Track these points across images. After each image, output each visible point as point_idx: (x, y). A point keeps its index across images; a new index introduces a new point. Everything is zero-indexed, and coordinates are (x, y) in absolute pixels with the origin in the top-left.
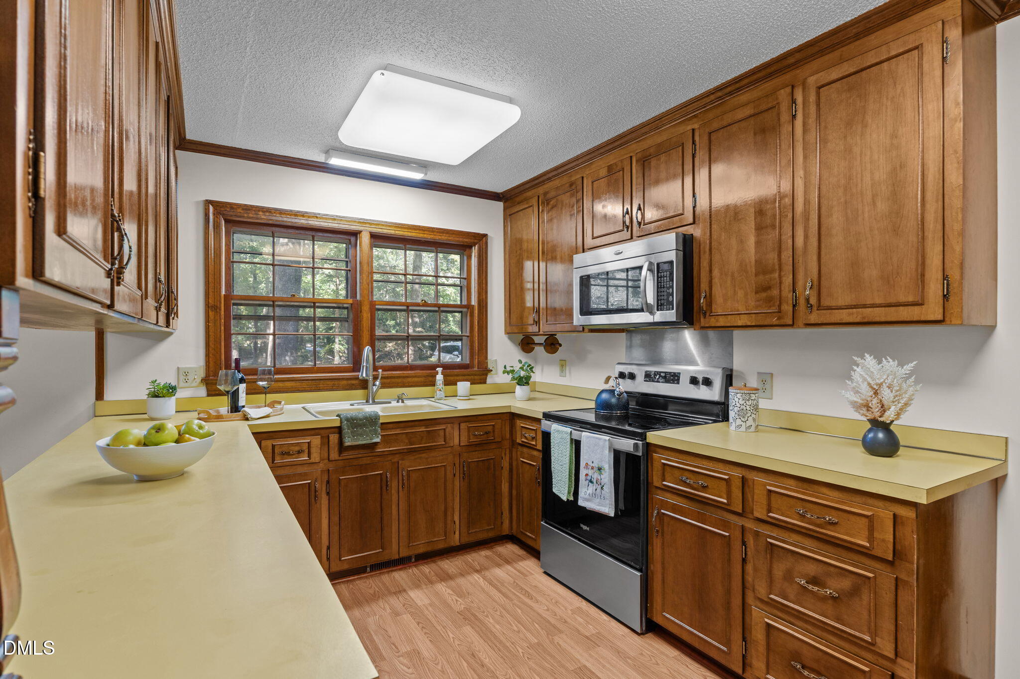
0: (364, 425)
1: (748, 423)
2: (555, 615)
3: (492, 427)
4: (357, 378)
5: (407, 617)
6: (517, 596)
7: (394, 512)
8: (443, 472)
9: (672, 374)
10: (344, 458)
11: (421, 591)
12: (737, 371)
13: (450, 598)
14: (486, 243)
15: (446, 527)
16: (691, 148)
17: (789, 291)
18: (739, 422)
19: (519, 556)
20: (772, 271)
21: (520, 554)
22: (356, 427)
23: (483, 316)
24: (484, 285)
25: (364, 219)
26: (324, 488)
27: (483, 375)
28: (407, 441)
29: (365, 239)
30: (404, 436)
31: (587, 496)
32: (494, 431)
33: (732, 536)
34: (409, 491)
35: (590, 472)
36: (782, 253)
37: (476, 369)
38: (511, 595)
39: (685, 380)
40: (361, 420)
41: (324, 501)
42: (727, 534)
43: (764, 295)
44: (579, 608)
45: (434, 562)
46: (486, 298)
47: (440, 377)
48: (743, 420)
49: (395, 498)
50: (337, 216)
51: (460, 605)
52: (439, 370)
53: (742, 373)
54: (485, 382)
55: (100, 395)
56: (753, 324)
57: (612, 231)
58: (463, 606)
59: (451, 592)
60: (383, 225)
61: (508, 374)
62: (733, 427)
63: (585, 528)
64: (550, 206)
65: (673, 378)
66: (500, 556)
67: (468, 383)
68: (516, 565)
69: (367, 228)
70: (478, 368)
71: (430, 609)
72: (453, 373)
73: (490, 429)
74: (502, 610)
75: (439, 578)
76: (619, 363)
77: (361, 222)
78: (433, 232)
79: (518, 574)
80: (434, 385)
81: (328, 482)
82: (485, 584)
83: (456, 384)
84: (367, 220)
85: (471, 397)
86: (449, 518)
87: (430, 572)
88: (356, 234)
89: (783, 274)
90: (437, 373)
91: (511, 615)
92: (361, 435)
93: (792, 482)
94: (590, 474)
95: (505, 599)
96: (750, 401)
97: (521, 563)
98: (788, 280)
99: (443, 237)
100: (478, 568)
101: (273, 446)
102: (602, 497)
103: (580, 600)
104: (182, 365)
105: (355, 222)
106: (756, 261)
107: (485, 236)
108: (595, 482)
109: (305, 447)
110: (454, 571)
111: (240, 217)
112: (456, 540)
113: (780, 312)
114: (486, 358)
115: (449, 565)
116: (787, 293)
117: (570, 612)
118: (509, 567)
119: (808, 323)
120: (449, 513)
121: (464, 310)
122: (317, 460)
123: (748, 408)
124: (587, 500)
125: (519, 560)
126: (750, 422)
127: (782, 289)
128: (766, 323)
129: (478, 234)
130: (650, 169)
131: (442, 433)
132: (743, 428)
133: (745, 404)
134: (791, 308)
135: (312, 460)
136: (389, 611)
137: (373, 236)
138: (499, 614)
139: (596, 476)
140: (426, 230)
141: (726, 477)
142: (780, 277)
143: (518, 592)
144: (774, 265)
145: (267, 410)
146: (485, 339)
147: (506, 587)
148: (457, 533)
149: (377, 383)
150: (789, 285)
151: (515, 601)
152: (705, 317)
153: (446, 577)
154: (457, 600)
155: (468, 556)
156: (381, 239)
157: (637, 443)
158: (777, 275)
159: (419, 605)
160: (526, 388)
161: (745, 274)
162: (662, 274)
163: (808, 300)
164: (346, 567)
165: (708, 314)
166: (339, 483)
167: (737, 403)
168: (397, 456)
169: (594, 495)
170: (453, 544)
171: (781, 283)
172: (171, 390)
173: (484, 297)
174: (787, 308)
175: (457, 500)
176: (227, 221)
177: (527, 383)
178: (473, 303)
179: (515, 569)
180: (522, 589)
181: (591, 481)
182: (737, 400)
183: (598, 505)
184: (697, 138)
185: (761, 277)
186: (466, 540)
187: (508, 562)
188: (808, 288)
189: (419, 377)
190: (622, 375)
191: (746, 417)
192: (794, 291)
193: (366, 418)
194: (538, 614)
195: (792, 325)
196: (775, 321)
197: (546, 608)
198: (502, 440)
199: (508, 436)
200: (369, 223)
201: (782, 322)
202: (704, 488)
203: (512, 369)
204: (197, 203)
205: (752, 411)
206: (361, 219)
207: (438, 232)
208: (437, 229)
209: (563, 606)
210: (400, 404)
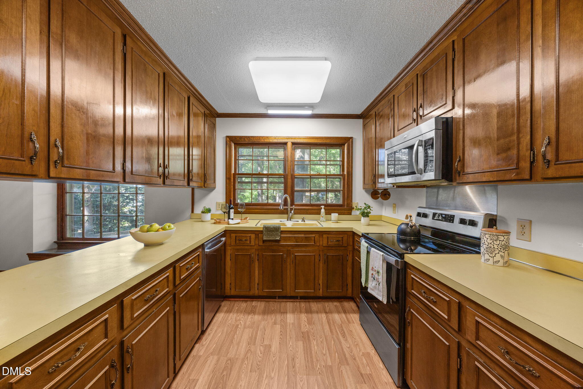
0: (273, 231)
1: (496, 259)
2: (351, 352)
3: (341, 238)
4: (278, 209)
5: (278, 327)
6: (338, 333)
7: (288, 274)
8: (313, 258)
9: (450, 216)
10: (265, 245)
11: (293, 315)
12: (500, 217)
13: (303, 323)
14: (352, 142)
15: (314, 286)
16: (451, 54)
17: (527, 150)
18: (487, 256)
19: (353, 310)
20: (512, 134)
21: (354, 309)
22: (269, 232)
23: (350, 179)
24: (351, 164)
25: (289, 137)
26: (256, 257)
27: (350, 210)
28: (295, 241)
29: (289, 145)
30: (293, 238)
31: (372, 287)
32: (342, 240)
33: (451, 347)
34: (295, 265)
35: (374, 273)
36: (521, 118)
37: (346, 207)
38: (334, 331)
39: (457, 220)
40: (272, 228)
41: (257, 263)
42: (447, 344)
43: (504, 155)
44: (369, 354)
45: (309, 302)
46: (352, 170)
47: (323, 210)
48: (491, 255)
49: (288, 267)
50: (276, 137)
51: (305, 327)
52: (323, 207)
53: (505, 218)
54: (351, 214)
55: (193, 212)
56: (495, 180)
57: (407, 124)
58: (306, 330)
59: (306, 320)
60: (297, 138)
61: (358, 210)
62: (483, 260)
63: (376, 306)
64: (380, 116)
65: (450, 219)
66: (343, 307)
67: (337, 214)
68: (348, 315)
69: (290, 141)
70: (347, 207)
71: (291, 326)
72: (330, 209)
73: (340, 239)
74: (324, 339)
75: (306, 311)
76: (420, 207)
77: (287, 138)
78: (322, 139)
79: (346, 320)
80: (320, 214)
81: (258, 255)
82: (325, 321)
83: (331, 214)
84: (290, 137)
85: (338, 221)
86: (316, 282)
87: (304, 306)
88: (286, 144)
89: (521, 135)
90: (321, 208)
91: (327, 344)
92: (272, 235)
93: (497, 321)
94: (374, 274)
95: (330, 333)
96: (498, 242)
97: (351, 315)
98: (526, 140)
99: (328, 141)
100: (327, 311)
101: (236, 236)
102: (379, 290)
103: (372, 348)
104: (218, 201)
105: (284, 138)
106: (498, 128)
107: (352, 138)
108: (376, 280)
109: (248, 238)
110: (315, 309)
111: (238, 141)
112: (320, 293)
113: (518, 168)
114: (352, 202)
115: (315, 305)
116: (525, 152)
117: (361, 354)
118: (344, 315)
119: (545, 177)
120: (316, 279)
121: (341, 177)
122: (254, 244)
123: (496, 247)
124: (372, 290)
125: (351, 313)
126: (498, 258)
127: (521, 148)
128: (506, 179)
129: (347, 137)
130: (427, 78)
131: (313, 239)
132: (491, 262)
133: (492, 243)
134: (528, 165)
135: (251, 244)
136: (273, 321)
137: (293, 144)
138: (321, 340)
139: (376, 276)
140: (319, 139)
141: (448, 299)
142: (518, 138)
143: (339, 331)
144: (513, 129)
145: (239, 221)
146: (351, 192)
147: (335, 326)
148: (321, 290)
149: (292, 212)
150: (527, 145)
151: (334, 336)
152: (459, 176)
153: (309, 311)
154: (306, 325)
155: (327, 303)
156: (296, 145)
157: (398, 260)
158: (515, 137)
159: (288, 322)
160: (366, 218)
161: (489, 140)
162: (427, 147)
163: (544, 156)
164: (265, 294)
165: (461, 174)
166: (263, 256)
167: (485, 242)
168: (290, 247)
169: (375, 287)
170: (318, 295)
171: (519, 144)
172: (209, 211)
173: (350, 170)
174: (525, 165)
175: (321, 273)
176: (235, 144)
177: (368, 216)
178: (345, 173)
179: (346, 317)
180: (343, 330)
181: (374, 279)
182: (485, 239)
183: (377, 294)
184: (456, 47)
185: (502, 141)
186: (326, 294)
187: (345, 312)
188: (544, 146)
189: (315, 210)
190: (419, 215)
191: (494, 254)
192: (532, 149)
193: (274, 228)
194: (342, 348)
195: (531, 179)
196: (513, 176)
197: (349, 346)
198: (348, 245)
199: (351, 243)
200: (291, 138)
201: (520, 177)
202: (434, 303)
203: (361, 208)
204: (224, 137)
205: (500, 249)
206: (287, 137)
207: (325, 139)
208: (324, 137)
209: (359, 349)
210: (303, 222)
